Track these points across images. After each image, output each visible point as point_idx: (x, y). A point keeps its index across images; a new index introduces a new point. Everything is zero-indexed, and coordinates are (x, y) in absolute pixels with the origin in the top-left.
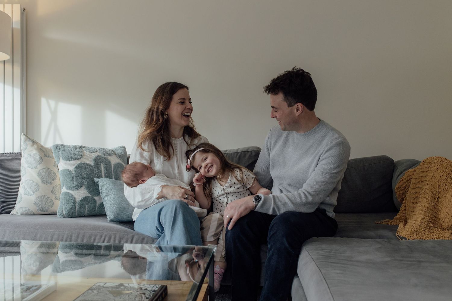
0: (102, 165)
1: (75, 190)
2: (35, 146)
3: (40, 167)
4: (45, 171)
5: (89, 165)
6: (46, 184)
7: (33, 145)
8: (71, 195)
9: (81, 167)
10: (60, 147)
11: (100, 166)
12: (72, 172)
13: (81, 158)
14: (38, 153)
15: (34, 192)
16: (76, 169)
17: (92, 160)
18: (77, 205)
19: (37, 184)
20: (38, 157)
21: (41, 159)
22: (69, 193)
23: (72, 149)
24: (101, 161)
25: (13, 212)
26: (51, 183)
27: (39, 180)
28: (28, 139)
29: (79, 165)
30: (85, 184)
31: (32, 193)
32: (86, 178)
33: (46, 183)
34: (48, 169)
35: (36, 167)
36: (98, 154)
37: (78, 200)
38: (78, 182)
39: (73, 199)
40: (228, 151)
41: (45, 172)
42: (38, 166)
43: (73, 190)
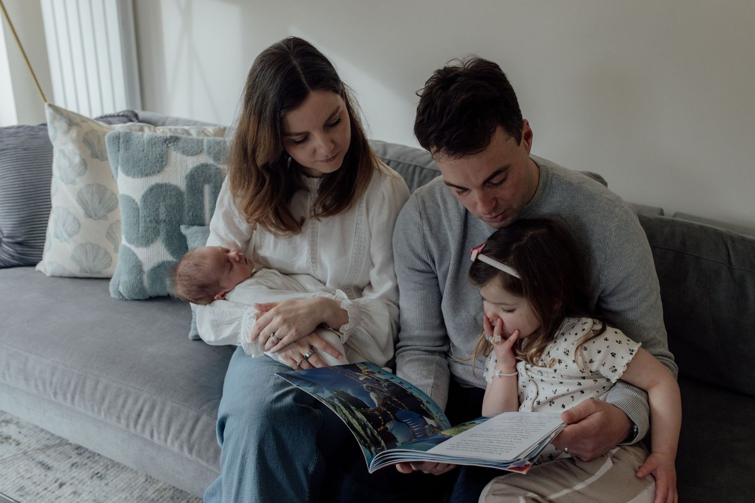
0: (207, 189)
1: (141, 245)
2: (74, 133)
3: (80, 183)
4: (92, 190)
5: (176, 188)
6: (95, 220)
7: (68, 131)
8: (135, 255)
9: (156, 193)
10: (121, 140)
11: (201, 192)
12: (136, 204)
13: (159, 172)
14: (77, 151)
15: (70, 236)
16: (145, 198)
17: (184, 176)
18: (145, 277)
19: (75, 218)
20: (77, 160)
21: (84, 163)
22: (130, 249)
23: (146, 147)
24: (204, 180)
25: (39, 267)
26: (105, 217)
27: (80, 211)
28: (58, 117)
29: (151, 189)
30: (163, 234)
31: (66, 236)
32: (165, 221)
33: (94, 216)
34: (99, 186)
35: (73, 182)
36: (203, 159)
37: (147, 268)
38: (147, 231)
39: (138, 267)
41: (93, 195)
42: (78, 180)
43: (137, 247)
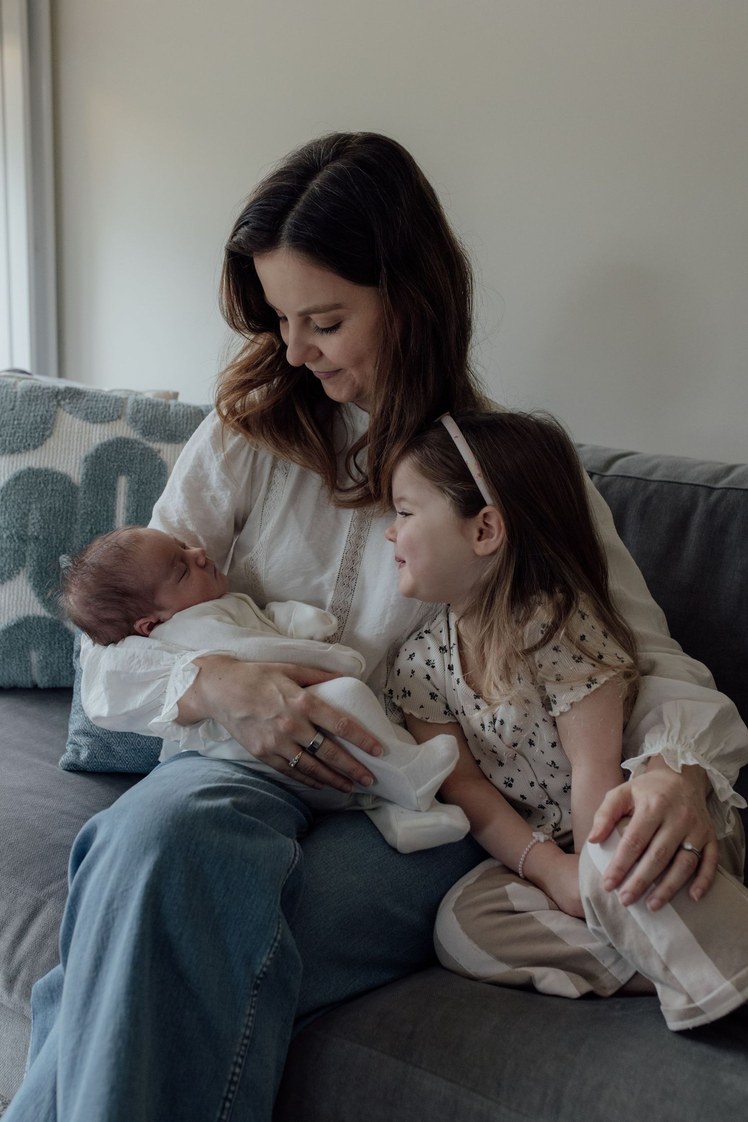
0: (123, 484)
5: (64, 479)
9: (27, 485)
11: (112, 489)
13: (35, 447)
17: (83, 457)
23: (18, 403)
24: (119, 467)
29: (17, 478)
30: (29, 562)
32: (37, 538)
36: (122, 430)
38: (3, 555)
40: (733, 475)
